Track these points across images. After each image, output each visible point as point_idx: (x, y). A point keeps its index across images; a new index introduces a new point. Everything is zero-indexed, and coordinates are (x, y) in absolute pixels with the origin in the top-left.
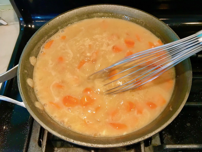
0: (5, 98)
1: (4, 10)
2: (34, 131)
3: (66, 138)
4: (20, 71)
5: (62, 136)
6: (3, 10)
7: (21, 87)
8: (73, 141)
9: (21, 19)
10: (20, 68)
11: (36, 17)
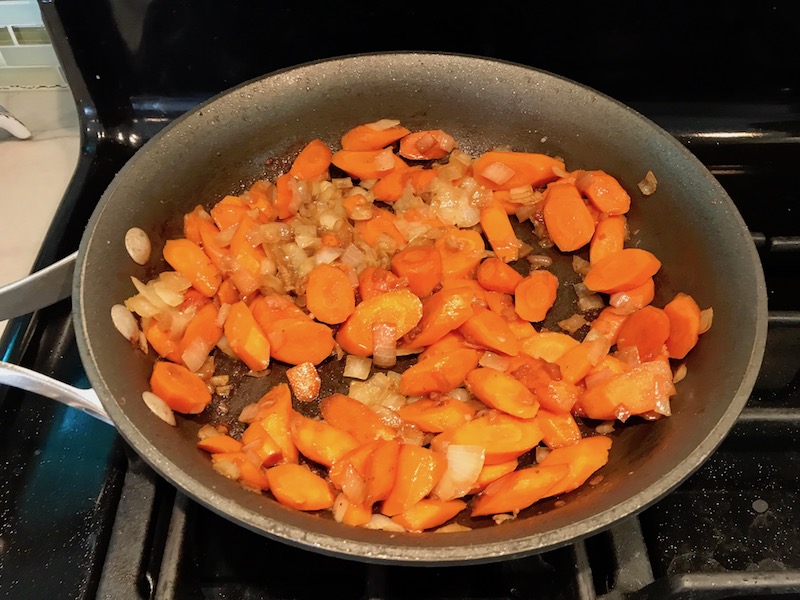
0: (19, 371)
1: (19, 89)
2: (119, 533)
3: (272, 524)
4: (84, 272)
5: (255, 517)
6: (15, 89)
7: (85, 330)
8: (303, 534)
9: (88, 111)
10: (85, 261)
11: (146, 106)
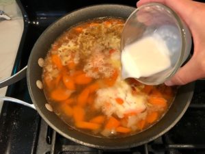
9: (25, 16)
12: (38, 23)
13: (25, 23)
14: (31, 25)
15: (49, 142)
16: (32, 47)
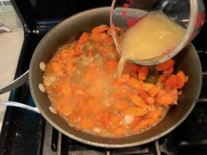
9: (25, 25)
12: (37, 32)
13: (25, 33)
14: (32, 34)
15: (54, 149)
16: (32, 53)
